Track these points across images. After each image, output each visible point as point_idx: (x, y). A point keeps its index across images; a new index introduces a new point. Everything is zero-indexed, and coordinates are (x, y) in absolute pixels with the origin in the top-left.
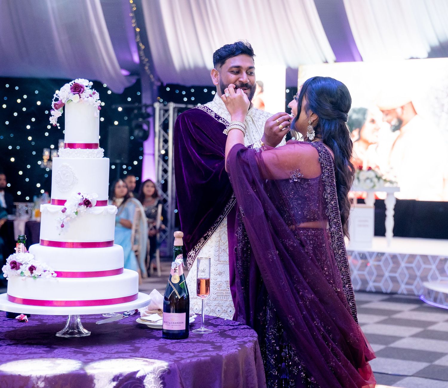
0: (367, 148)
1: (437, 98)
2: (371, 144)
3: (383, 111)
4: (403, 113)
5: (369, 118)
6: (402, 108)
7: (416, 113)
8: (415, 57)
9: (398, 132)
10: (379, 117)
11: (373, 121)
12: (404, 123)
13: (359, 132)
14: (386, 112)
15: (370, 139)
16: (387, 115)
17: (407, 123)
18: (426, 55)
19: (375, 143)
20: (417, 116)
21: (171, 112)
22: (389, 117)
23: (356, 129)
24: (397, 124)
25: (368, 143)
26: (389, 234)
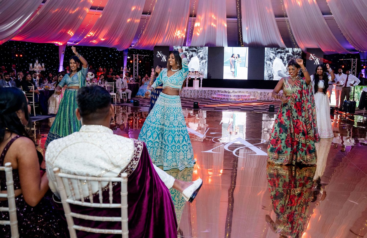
18: (204, 45)
26: (201, 86)
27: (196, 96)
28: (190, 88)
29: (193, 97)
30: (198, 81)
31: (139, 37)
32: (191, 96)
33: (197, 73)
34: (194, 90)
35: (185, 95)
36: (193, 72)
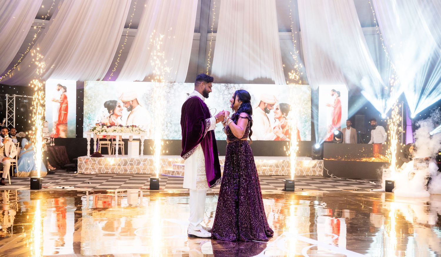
0: (117, 118)
1: (147, 98)
2: (119, 116)
3: (124, 102)
4: (132, 103)
5: (118, 105)
6: (132, 101)
7: (138, 104)
8: (138, 80)
9: (130, 112)
10: (122, 104)
11: (119, 106)
12: (133, 107)
13: (113, 111)
14: (125, 103)
15: (118, 114)
16: (126, 104)
17: (134, 108)
18: (142, 80)
19: (120, 116)
20: (139, 105)
21: (14, 98)
22: (126, 105)
23: (111, 110)
24: (130, 108)
25: (117, 116)
26: (142, 152)
27: (135, 171)
28: (123, 157)
29: (128, 172)
30: (138, 142)
31: (22, 60)
32: (126, 170)
33: (134, 129)
34: (132, 160)
35: (113, 169)
36: (128, 127)
